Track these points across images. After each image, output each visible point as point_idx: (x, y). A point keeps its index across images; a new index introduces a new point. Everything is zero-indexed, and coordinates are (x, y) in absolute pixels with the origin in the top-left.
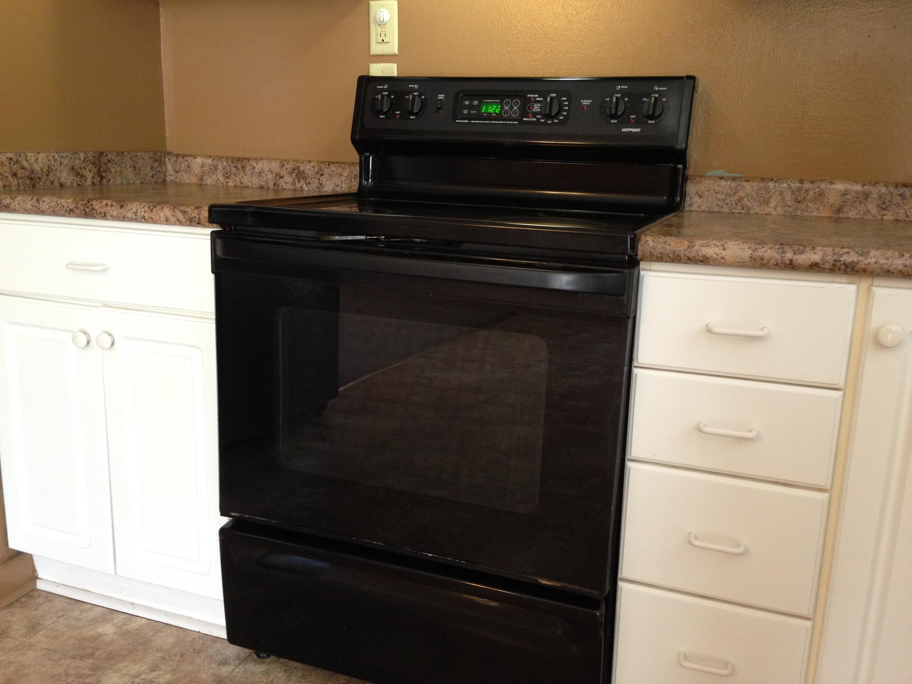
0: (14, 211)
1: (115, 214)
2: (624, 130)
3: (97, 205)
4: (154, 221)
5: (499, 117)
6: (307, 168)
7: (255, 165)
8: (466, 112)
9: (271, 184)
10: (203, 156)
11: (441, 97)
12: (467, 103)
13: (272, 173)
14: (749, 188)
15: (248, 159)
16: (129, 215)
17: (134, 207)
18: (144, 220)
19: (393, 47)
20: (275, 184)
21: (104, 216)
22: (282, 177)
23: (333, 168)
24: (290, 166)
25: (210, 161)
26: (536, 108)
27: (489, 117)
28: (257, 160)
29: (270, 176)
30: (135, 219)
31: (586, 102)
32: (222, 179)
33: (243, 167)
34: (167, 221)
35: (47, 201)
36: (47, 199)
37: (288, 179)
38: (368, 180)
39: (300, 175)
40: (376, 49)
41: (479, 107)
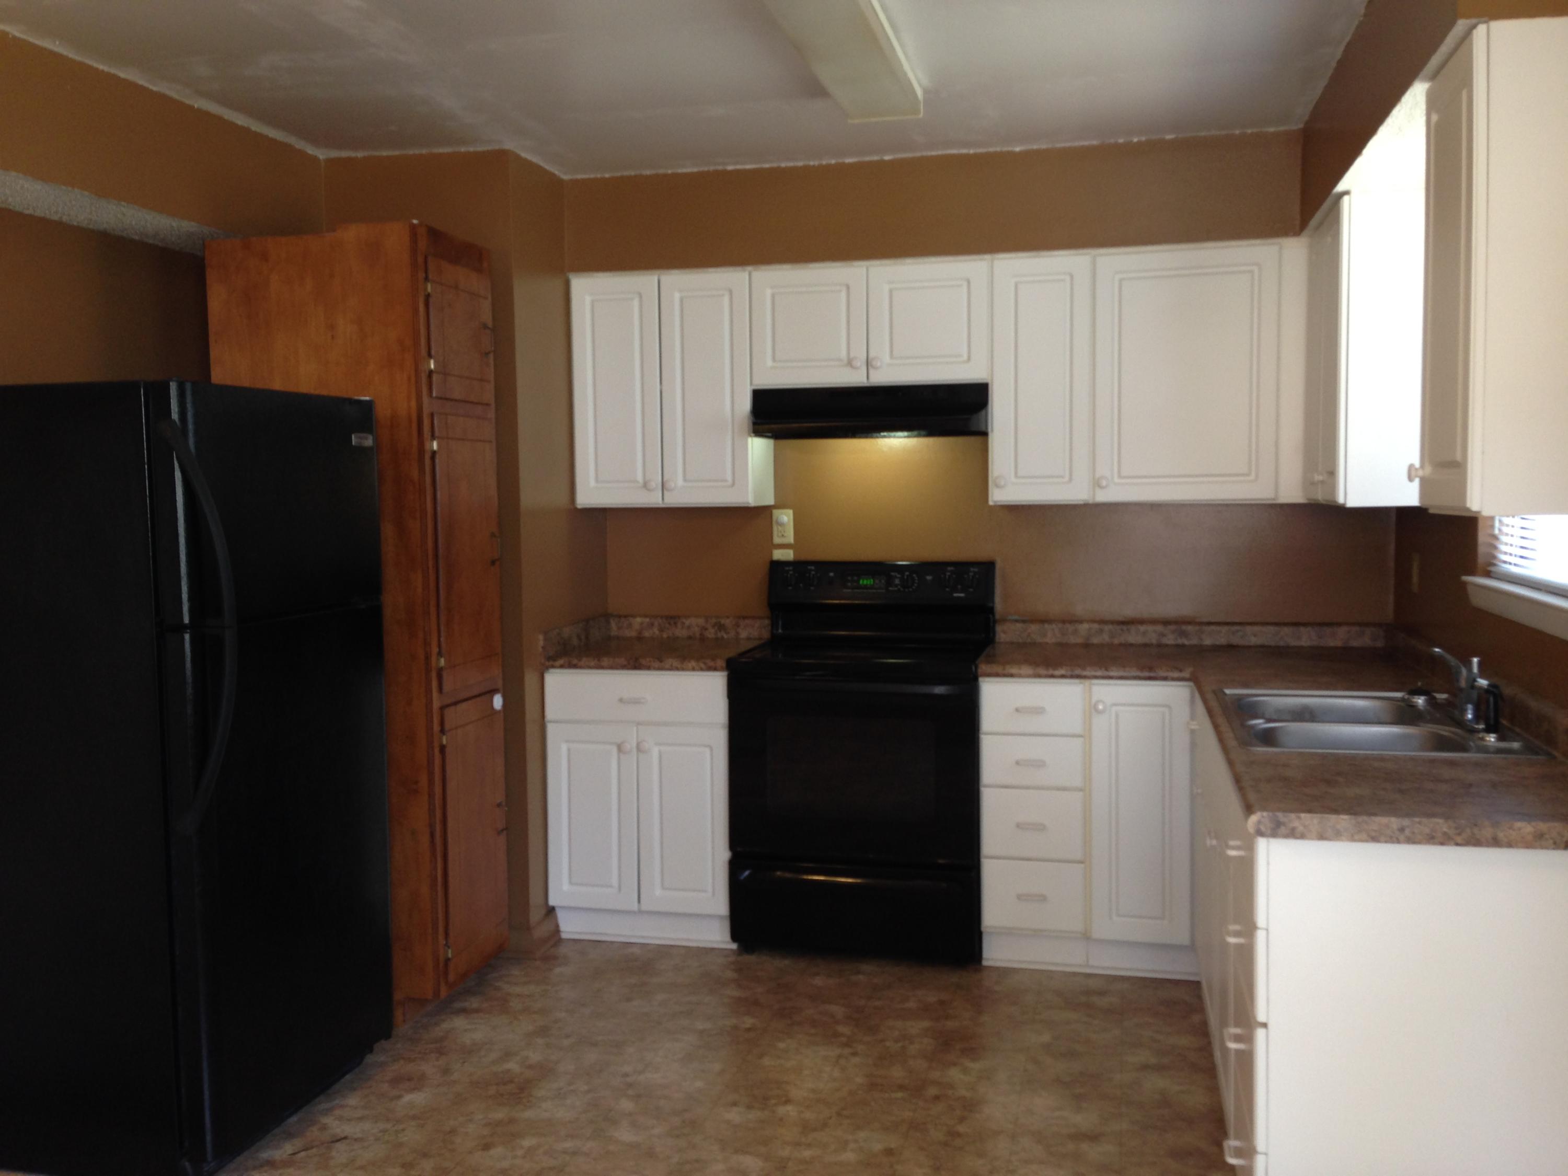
0: (581, 667)
1: (657, 666)
2: (955, 595)
3: (643, 661)
4: (683, 669)
5: (872, 587)
6: (727, 622)
7: (684, 621)
8: (849, 584)
9: (698, 635)
10: (640, 616)
11: (832, 574)
12: (849, 578)
13: (698, 626)
14: (1034, 628)
15: (679, 617)
16: (667, 666)
17: (670, 661)
18: (677, 669)
19: (790, 538)
20: (701, 634)
21: (648, 668)
22: (706, 629)
23: (747, 621)
24: (714, 620)
25: (647, 620)
26: (897, 581)
27: (866, 587)
28: (687, 617)
29: (697, 629)
30: (671, 668)
31: (929, 578)
32: (657, 632)
33: (675, 623)
34: (693, 669)
35: (606, 661)
36: (605, 659)
37: (712, 631)
38: (777, 630)
39: (721, 627)
40: (777, 540)
41: (858, 581)
